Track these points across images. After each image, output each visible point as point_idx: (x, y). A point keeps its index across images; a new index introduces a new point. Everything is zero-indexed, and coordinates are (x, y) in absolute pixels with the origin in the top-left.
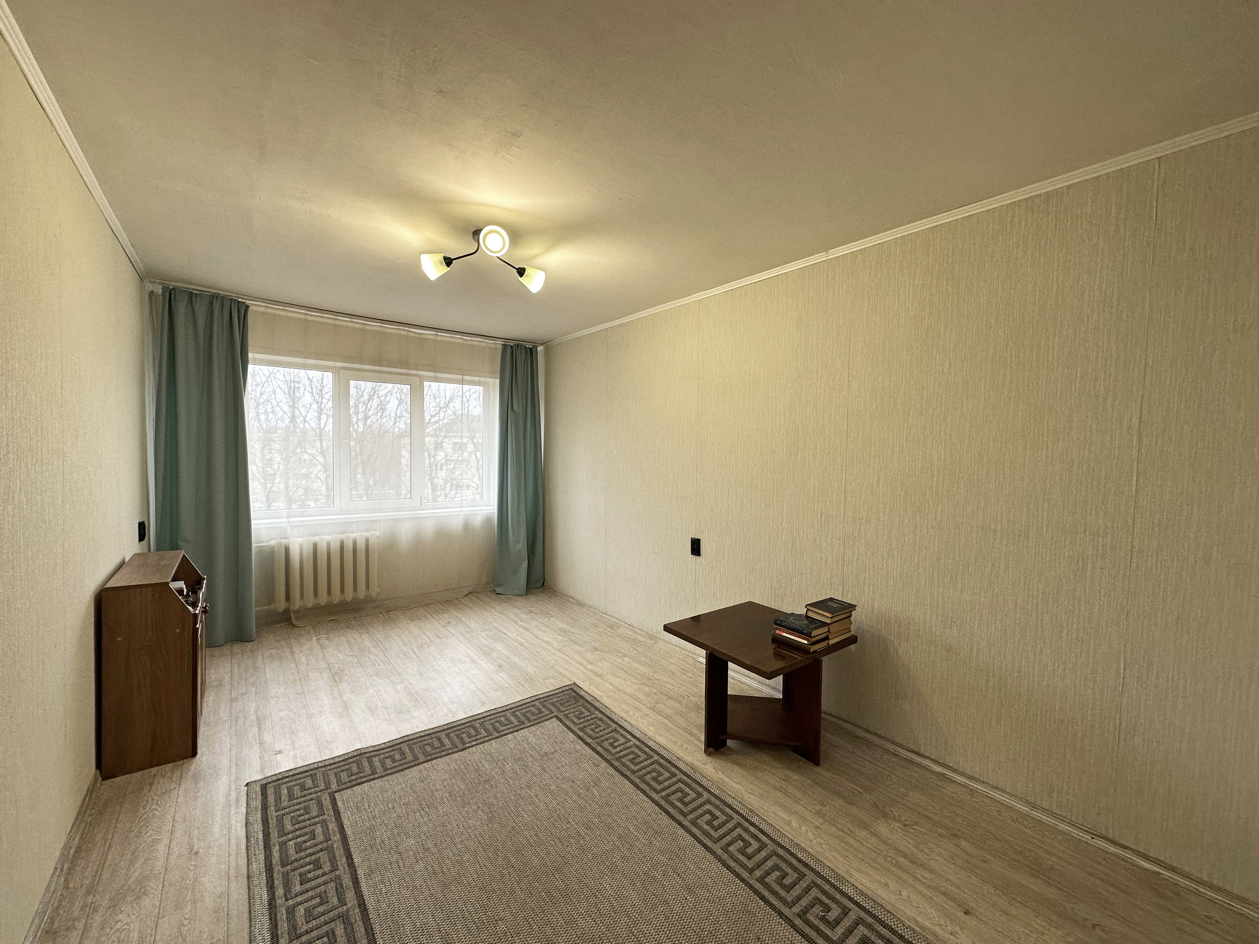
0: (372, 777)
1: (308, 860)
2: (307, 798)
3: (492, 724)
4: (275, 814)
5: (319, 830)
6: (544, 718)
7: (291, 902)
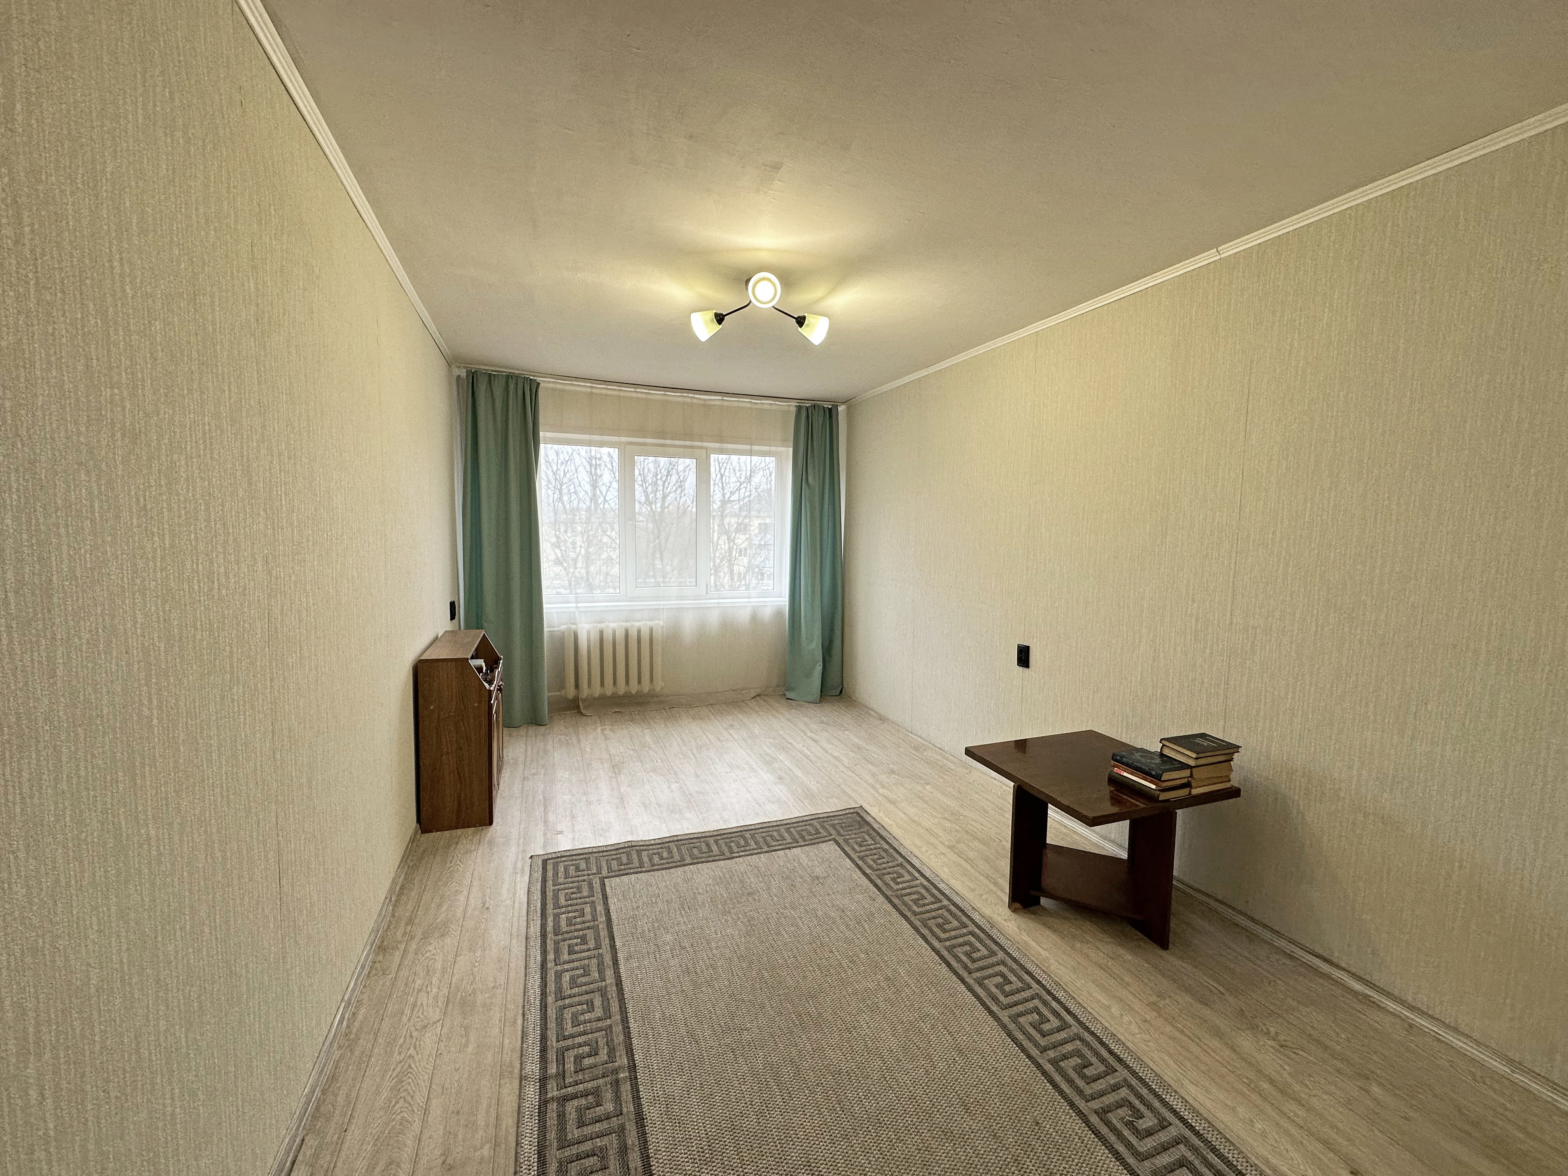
0: (640, 870)
1: (576, 934)
2: (580, 878)
3: (763, 837)
4: (552, 888)
5: (588, 909)
6: (821, 840)
7: (559, 968)
